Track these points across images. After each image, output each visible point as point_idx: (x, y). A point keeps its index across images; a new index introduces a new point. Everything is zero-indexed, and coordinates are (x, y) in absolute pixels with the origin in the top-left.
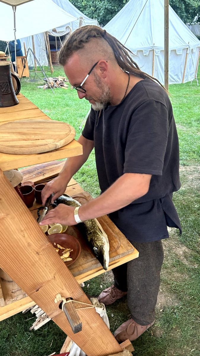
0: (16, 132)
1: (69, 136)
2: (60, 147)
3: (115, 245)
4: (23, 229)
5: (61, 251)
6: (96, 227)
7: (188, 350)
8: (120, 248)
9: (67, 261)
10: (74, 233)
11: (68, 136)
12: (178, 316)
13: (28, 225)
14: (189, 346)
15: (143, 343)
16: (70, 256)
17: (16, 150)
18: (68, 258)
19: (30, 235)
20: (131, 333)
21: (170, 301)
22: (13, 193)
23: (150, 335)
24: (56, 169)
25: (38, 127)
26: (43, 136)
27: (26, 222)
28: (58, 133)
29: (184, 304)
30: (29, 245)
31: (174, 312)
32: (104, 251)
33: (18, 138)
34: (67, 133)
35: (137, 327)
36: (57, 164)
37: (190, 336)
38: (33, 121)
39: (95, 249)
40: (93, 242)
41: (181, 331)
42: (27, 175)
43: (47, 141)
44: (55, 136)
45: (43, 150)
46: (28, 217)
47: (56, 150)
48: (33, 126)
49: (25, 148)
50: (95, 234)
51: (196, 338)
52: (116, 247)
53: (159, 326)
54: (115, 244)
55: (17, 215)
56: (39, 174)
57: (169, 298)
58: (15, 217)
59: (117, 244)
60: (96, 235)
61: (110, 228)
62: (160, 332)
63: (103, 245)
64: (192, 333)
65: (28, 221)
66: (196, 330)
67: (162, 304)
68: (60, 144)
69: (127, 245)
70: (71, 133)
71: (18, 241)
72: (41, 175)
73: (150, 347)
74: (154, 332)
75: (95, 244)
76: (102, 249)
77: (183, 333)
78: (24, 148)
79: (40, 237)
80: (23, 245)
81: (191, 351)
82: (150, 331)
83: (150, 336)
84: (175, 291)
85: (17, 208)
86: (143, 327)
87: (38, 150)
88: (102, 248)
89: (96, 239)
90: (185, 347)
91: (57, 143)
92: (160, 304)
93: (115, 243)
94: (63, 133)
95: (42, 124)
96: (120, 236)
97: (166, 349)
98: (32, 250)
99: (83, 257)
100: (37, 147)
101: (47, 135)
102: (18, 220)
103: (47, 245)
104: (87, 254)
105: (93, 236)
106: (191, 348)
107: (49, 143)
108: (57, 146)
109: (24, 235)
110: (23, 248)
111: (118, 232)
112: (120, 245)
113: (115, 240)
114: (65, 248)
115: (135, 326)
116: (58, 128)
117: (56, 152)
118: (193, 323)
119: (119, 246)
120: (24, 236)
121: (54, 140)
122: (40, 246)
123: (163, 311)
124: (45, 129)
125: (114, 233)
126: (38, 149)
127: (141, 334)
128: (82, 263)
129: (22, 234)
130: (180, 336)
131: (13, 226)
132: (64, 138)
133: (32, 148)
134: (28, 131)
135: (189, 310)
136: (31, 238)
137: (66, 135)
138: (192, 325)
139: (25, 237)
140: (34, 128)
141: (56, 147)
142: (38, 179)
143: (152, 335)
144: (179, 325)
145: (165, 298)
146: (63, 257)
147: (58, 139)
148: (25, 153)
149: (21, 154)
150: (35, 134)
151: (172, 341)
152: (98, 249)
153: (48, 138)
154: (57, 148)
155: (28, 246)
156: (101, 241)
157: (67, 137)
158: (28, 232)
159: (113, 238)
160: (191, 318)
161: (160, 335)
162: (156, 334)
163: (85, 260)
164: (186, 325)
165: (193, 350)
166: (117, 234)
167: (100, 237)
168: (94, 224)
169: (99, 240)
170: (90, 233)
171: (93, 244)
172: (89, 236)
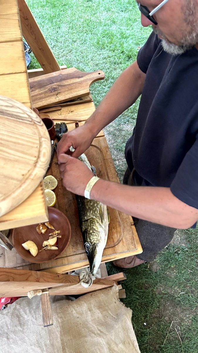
3: (116, 237)
5: (48, 231)
6: (97, 212)
7: (178, 291)
8: (121, 244)
9: (52, 249)
10: (72, 204)
12: (180, 258)
14: (180, 288)
15: (137, 273)
18: (53, 246)
20: (128, 263)
21: (178, 240)
23: (146, 267)
24: (76, 88)
29: (190, 248)
31: (178, 253)
32: (96, 252)
35: (135, 259)
36: (79, 77)
37: (185, 279)
39: (87, 244)
40: (87, 235)
41: (177, 272)
42: (37, 91)
50: (92, 224)
51: (190, 283)
52: (116, 240)
53: (158, 261)
54: (115, 235)
56: (52, 92)
57: (178, 236)
59: (119, 236)
60: (93, 225)
62: (157, 268)
63: (98, 243)
64: (187, 278)
66: (193, 275)
69: (131, 241)
72: (54, 95)
73: (142, 278)
74: (151, 266)
75: (88, 238)
76: (95, 249)
77: (179, 274)
81: (180, 293)
82: (148, 264)
83: (146, 269)
84: (187, 231)
86: (141, 260)
88: (96, 247)
89: (91, 231)
90: (176, 288)
93: (117, 234)
97: (157, 284)
99: (72, 245)
105: (89, 226)
106: (182, 290)
111: (125, 217)
112: (122, 239)
113: (119, 229)
114: (54, 227)
115: (133, 259)
119: (120, 239)
123: (167, 248)
125: (120, 217)
127: (137, 265)
128: (69, 253)
130: (174, 277)
135: (194, 255)
138: (191, 269)
142: (49, 100)
143: (148, 268)
144: (179, 266)
146: (48, 244)
151: (165, 278)
152: (90, 246)
156: (96, 236)
159: (116, 226)
160: (192, 263)
161: (156, 270)
162: (153, 267)
163: (73, 249)
164: (185, 268)
165: (183, 293)
166: (123, 221)
167: (96, 230)
168: (94, 207)
169: (95, 234)
170: (87, 220)
171: (86, 238)
172: (85, 223)
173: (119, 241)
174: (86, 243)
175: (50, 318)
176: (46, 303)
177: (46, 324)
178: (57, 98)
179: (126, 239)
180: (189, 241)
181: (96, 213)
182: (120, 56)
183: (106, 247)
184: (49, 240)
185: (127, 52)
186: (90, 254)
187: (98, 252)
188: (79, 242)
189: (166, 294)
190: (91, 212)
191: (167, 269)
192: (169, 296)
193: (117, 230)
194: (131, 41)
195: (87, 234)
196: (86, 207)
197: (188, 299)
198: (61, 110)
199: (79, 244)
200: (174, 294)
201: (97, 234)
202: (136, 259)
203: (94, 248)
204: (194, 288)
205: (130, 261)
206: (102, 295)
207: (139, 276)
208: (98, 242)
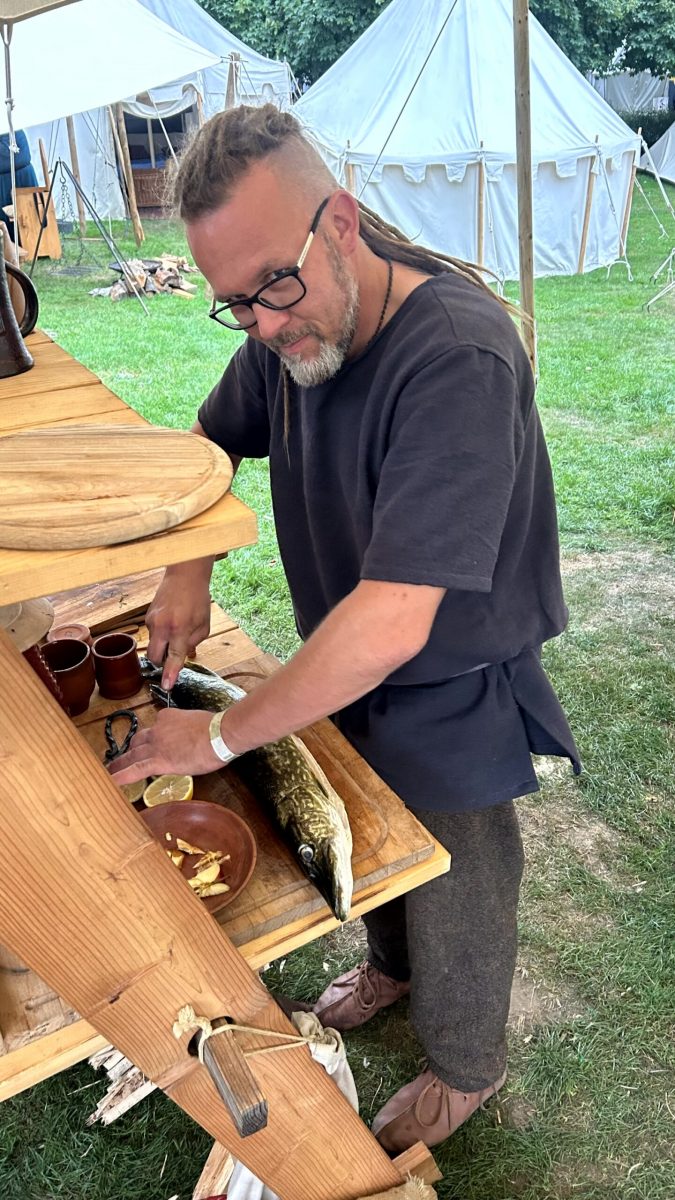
0: (32, 470)
1: (210, 482)
2: (180, 521)
3: (372, 834)
4: (61, 799)
6: (307, 776)
7: (619, 1166)
8: (389, 844)
9: (213, 894)
11: (206, 481)
12: (582, 1055)
13: (79, 786)
14: (621, 1155)
15: (471, 1152)
16: (222, 878)
17: (33, 537)
18: (213, 883)
19: (88, 818)
20: (430, 1120)
21: (556, 1005)
22: (25, 682)
23: (493, 1123)
25: (103, 450)
26: (123, 484)
27: (71, 776)
28: (170, 473)
29: (600, 1016)
30: (83, 850)
31: (570, 1044)
32: (334, 855)
33: (38, 491)
34: (202, 471)
37: (624, 1119)
38: (87, 430)
39: (305, 849)
40: (297, 828)
41: (593, 1105)
43: (135, 504)
44: (162, 483)
45: (122, 532)
46: (77, 760)
47: (170, 531)
48: (87, 450)
49: (63, 526)
50: (303, 801)
51: (645, 1127)
52: (374, 841)
53: (523, 1091)
54: (369, 830)
55: (40, 753)
56: (105, 599)
57: (551, 995)
58: (34, 762)
59: (378, 829)
60: (307, 802)
61: (353, 778)
62: (525, 1113)
63: (332, 838)
64: (629, 1111)
65: (77, 773)
66: (643, 1098)
67: (528, 1017)
68: (180, 510)
69: (411, 832)
70: (216, 472)
71: (45, 838)
72: (113, 602)
73: (493, 1161)
74: (507, 1112)
75: (303, 834)
76: (328, 852)
77: (600, 1110)
78: (60, 526)
79: (120, 822)
80: (62, 853)
81: (628, 1169)
82: (494, 1111)
83: (494, 1127)
84: (571, 972)
85: (40, 730)
86: (467, 1096)
87: (106, 534)
88: (329, 847)
89: (306, 817)
90: (609, 1159)
91: (170, 509)
92: (522, 1018)
93: (371, 826)
94: (189, 472)
95: (118, 442)
96: (386, 803)
97: (545, 1166)
98: (92, 867)
99: (263, 880)
100: (103, 525)
101: (135, 479)
102: (42, 770)
103: (143, 847)
104: (276, 867)
105: (296, 808)
106: (630, 1160)
107: (145, 508)
108: (173, 518)
109: (66, 818)
110: (65, 864)
111: (378, 790)
112: (389, 834)
113: (371, 816)
114: (202, 849)
115: (441, 1097)
116: (171, 455)
117: (170, 538)
118: (633, 1078)
119: (384, 836)
120: (66, 822)
121: (161, 496)
122: (120, 851)
123: (534, 1041)
124: (126, 457)
126: (107, 531)
127: (462, 1122)
128: (260, 899)
129: (59, 814)
130: (590, 1124)
131: (30, 792)
132: (195, 490)
133: (85, 528)
134: (70, 465)
135: (620, 1034)
136: (91, 828)
137: (200, 478)
138: (629, 1083)
139: (68, 825)
140: (88, 456)
141: (168, 522)
142: (104, 614)
143: (498, 1124)
144: (588, 1085)
145: (539, 997)
146: (198, 883)
147: (172, 493)
148: (63, 547)
149: (50, 548)
150: (95, 478)
151: (566, 1139)
152: (314, 850)
153: (139, 490)
154: (172, 524)
155: (81, 855)
156: (323, 822)
157: (205, 485)
158: (78, 809)
159: (364, 812)
160: (626, 1062)
161: (526, 1120)
162: (512, 1119)
163: (270, 887)
164: (609, 1085)
165: (636, 1166)
166: (376, 797)
168: (297, 767)
169: (317, 819)
170: (288, 798)
171: (296, 835)
172: (284, 806)
173: (382, 842)
174: (303, 846)
175: (254, 1087)
176: (231, 1056)
178: (124, 606)
179: (399, 831)
180: (588, 998)
181: (305, 778)
184: (198, 876)
185: (245, 578)
187: (338, 856)
188: (280, 868)
189: (586, 1189)
190: (293, 778)
191: (558, 1105)
192: (597, 1193)
193: (367, 819)
195: (299, 826)
196: (276, 774)
197: (659, 1179)
198: (140, 632)
200: (610, 1180)
201: (322, 819)
203: (326, 850)
204: (663, 1137)
207: (480, 1158)
208: (331, 834)
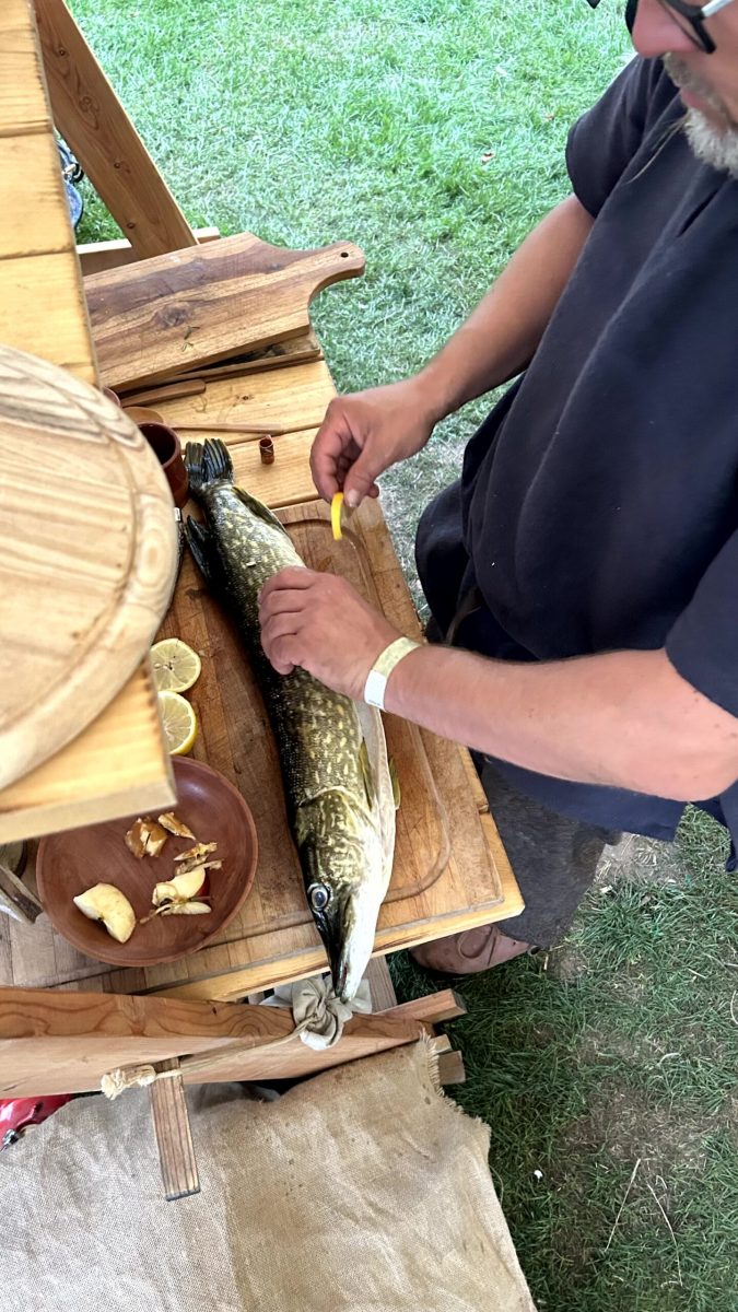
3: (425, 857)
5: (171, 846)
6: (350, 768)
7: (654, 1048)
8: (442, 884)
9: (188, 912)
10: (259, 743)
12: (656, 928)
14: (661, 1040)
18: (190, 900)
20: (471, 953)
21: (651, 862)
23: (537, 968)
24: (257, 310)
29: (696, 890)
31: (650, 911)
35: (495, 940)
36: (269, 270)
37: (678, 1004)
39: (318, 889)
40: (315, 856)
41: (651, 980)
42: (112, 323)
50: (333, 816)
51: (698, 1019)
52: (424, 870)
53: (581, 943)
54: (423, 851)
56: (167, 327)
57: (650, 850)
59: (435, 854)
60: (337, 819)
62: (575, 967)
63: (358, 885)
64: (687, 999)
66: (708, 989)
67: (616, 865)
69: (478, 870)
72: (175, 337)
73: (523, 1008)
74: (556, 961)
75: (320, 867)
76: (346, 907)
77: (656, 988)
81: (662, 1055)
82: (543, 956)
83: (537, 972)
86: (517, 943)
88: (349, 899)
89: (331, 842)
90: (646, 1039)
93: (427, 846)
97: (576, 1026)
99: (262, 896)
106: (668, 1046)
111: (454, 786)
112: (447, 863)
113: (433, 829)
114: (193, 832)
115: (487, 938)
119: (441, 866)
123: (611, 895)
125: (436, 783)
127: (504, 960)
128: (250, 925)
130: (640, 999)
135: (709, 916)
138: (699, 968)
142: (159, 358)
143: (543, 970)
144: (655, 958)
145: (635, 847)
146: (171, 893)
151: (608, 1005)
152: (329, 896)
156: (351, 857)
159: (424, 817)
160: (705, 946)
161: (574, 975)
162: (560, 967)
163: (268, 910)
164: (677, 965)
166: (449, 799)
167: (350, 834)
168: (339, 750)
169: (344, 851)
170: (314, 802)
171: (312, 865)
172: (307, 813)
173: (436, 875)
174: (316, 885)
175: (188, 1167)
176: (172, 1114)
177: (172, 1192)
178: (189, 349)
179: (462, 864)
180: (689, 866)
181: (346, 771)
182: (420, 188)
183: (390, 899)
184: (176, 881)
185: (444, 175)
186: (331, 925)
187: (358, 918)
188: (289, 883)
189: (610, 1062)
190: (329, 770)
191: (613, 970)
193: (426, 832)
194: (457, 133)
195: (318, 852)
196: (308, 754)
197: (691, 1075)
198: (205, 395)
199: (289, 887)
200: (640, 1060)
201: (352, 852)
202: (498, 938)
203: (345, 902)
204: (713, 1035)
205: (476, 947)
206: (379, 1075)
207: (512, 1001)
